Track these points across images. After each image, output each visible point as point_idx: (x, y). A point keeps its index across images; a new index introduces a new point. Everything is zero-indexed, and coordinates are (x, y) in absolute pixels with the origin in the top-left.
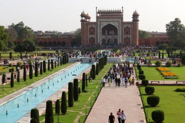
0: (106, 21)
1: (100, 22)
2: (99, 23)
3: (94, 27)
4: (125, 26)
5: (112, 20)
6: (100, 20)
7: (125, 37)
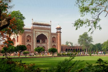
0: (39, 31)
1: (35, 31)
2: (34, 33)
3: (30, 35)
4: (53, 36)
5: (44, 31)
6: (35, 30)
7: (53, 44)
